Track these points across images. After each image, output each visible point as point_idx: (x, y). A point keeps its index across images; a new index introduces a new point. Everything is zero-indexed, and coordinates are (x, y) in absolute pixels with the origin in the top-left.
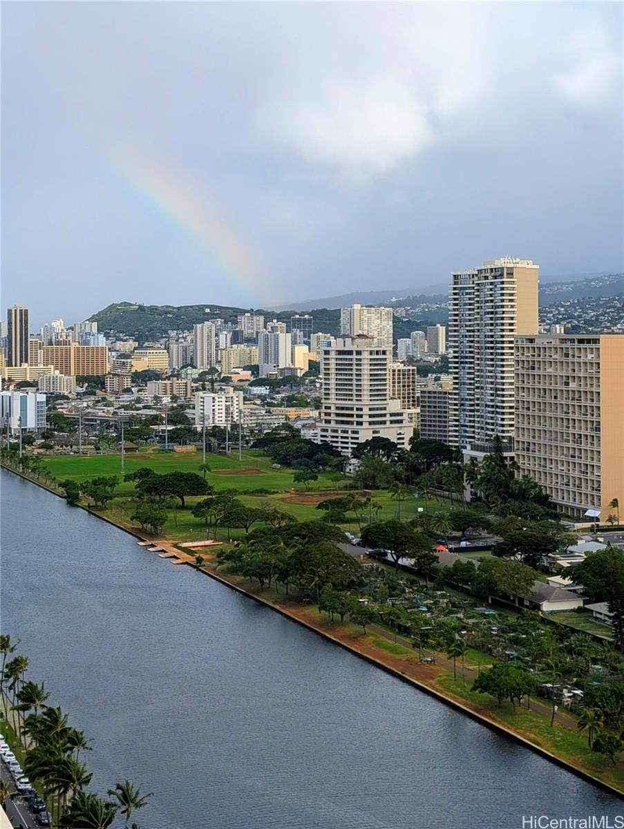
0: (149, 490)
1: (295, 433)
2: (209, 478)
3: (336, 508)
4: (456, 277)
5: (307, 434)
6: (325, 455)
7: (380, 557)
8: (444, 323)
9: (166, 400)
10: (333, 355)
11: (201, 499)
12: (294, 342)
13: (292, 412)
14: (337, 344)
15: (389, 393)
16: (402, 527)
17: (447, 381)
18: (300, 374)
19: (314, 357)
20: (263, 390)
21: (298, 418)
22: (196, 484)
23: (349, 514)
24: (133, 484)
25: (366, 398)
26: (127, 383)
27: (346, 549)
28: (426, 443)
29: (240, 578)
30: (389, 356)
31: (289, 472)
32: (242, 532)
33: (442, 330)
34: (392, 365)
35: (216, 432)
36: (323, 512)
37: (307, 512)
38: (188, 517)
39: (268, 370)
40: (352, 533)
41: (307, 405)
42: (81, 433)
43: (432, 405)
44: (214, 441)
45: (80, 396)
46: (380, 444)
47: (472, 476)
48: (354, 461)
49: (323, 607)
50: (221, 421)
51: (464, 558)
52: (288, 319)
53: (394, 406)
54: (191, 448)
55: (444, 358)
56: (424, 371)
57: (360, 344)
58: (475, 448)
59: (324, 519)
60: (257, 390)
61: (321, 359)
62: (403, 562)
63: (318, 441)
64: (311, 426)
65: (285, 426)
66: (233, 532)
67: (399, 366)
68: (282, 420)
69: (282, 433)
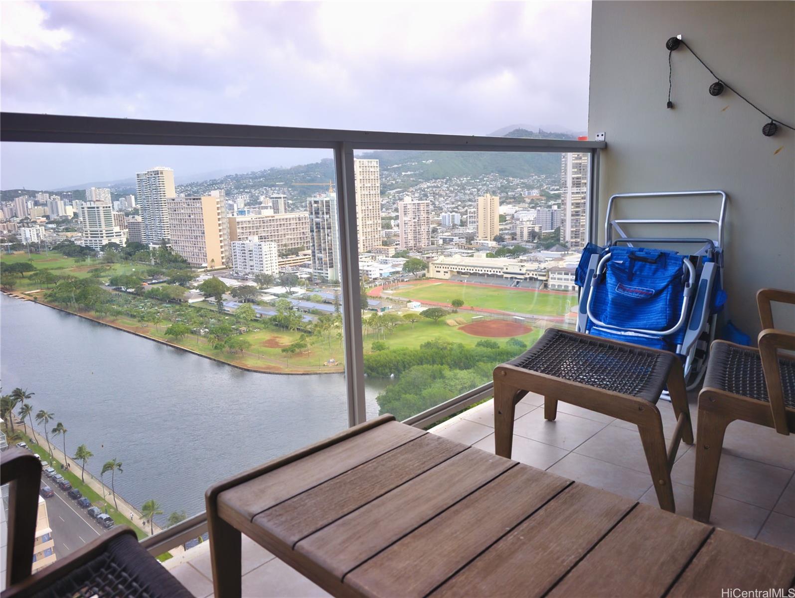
1: (72, 243)
2: (34, 264)
3: (96, 272)
4: (138, 175)
5: (78, 243)
6: (88, 251)
7: (119, 289)
8: (135, 195)
9: (5, 232)
10: (86, 209)
11: (32, 273)
12: (65, 205)
13: (69, 234)
14: (86, 204)
15: (113, 224)
16: (127, 277)
17: (139, 219)
18: (70, 218)
19: (75, 210)
20: (54, 226)
21: (72, 237)
22: (28, 267)
23: (102, 274)
25: (103, 227)
27: (103, 287)
28: (132, 243)
29: (56, 304)
30: (111, 209)
31: (71, 259)
32: (54, 285)
33: (133, 197)
34: (113, 213)
35: (34, 245)
36: (90, 274)
37: (83, 275)
38: (26, 281)
39: (54, 217)
40: (106, 281)
41: (76, 231)
43: (133, 228)
44: (33, 249)
46: (111, 245)
47: (154, 255)
48: (101, 253)
49: (97, 311)
50: (35, 239)
51: (155, 286)
52: (62, 195)
54: (22, 252)
55: (135, 209)
56: (127, 215)
57: (97, 204)
58: (154, 244)
59: (92, 277)
60: (50, 226)
61: (80, 212)
62: (129, 290)
63: (83, 245)
64: (80, 239)
65: (66, 240)
66: (50, 286)
67: (116, 212)
68: (65, 238)
69: (66, 243)
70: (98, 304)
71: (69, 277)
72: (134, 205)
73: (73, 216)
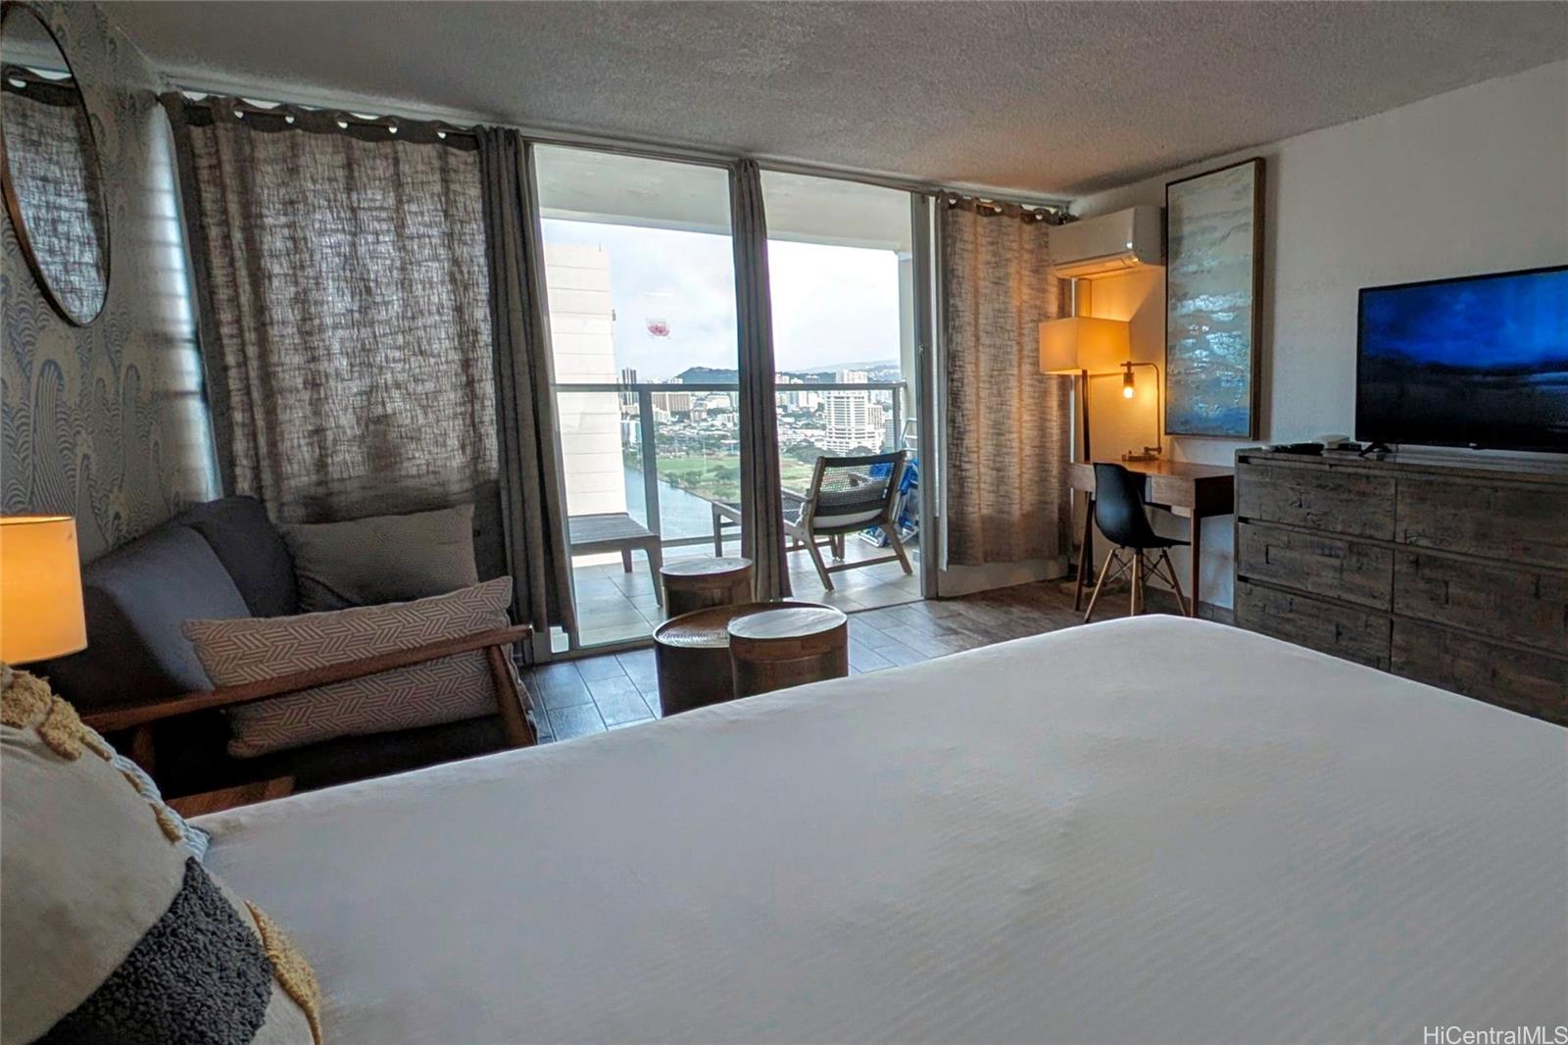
0: (723, 478)
1: (811, 445)
5: (818, 445)
9: (730, 426)
10: (833, 399)
13: (809, 432)
15: (867, 421)
18: (812, 410)
19: (820, 400)
20: (791, 420)
21: (813, 436)
24: (712, 474)
25: (853, 424)
26: (704, 415)
30: (866, 399)
31: (809, 467)
34: (868, 405)
41: (818, 428)
42: (676, 444)
45: (674, 423)
53: (869, 428)
56: (886, 409)
60: (786, 420)
61: (825, 402)
63: (825, 448)
64: (821, 440)
65: (805, 440)
67: (872, 406)
68: (803, 437)
69: (804, 444)
73: (816, 407)
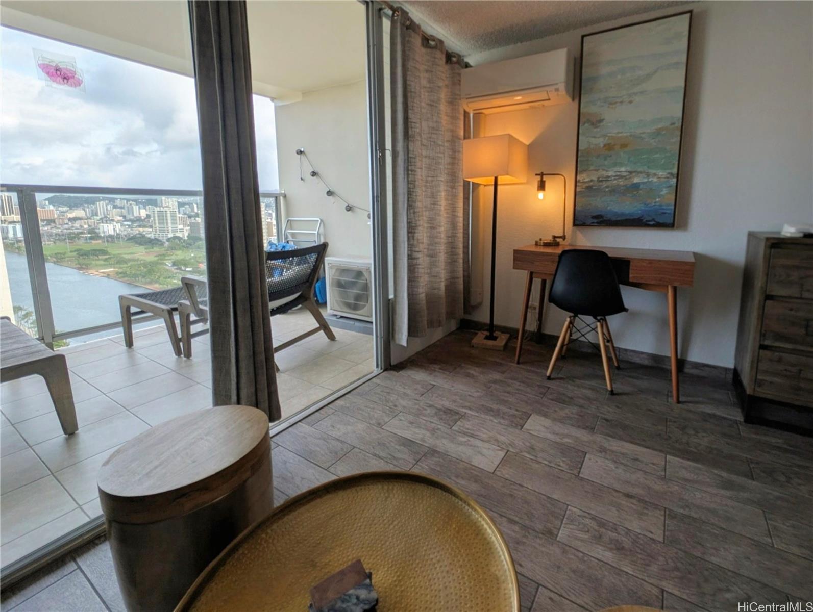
0: (82, 255)
1: (143, 236)
2: (109, 250)
3: (162, 256)
5: (149, 236)
6: (156, 242)
7: (180, 269)
9: (86, 226)
10: (156, 212)
11: (107, 257)
12: (139, 208)
13: (141, 229)
14: (158, 209)
15: (178, 223)
16: (187, 260)
18: (143, 218)
19: (148, 213)
20: (129, 223)
21: (144, 231)
22: (104, 252)
23: (167, 258)
24: (75, 254)
25: (170, 225)
26: (66, 221)
27: (167, 267)
29: (126, 279)
30: (177, 213)
31: (142, 247)
32: (125, 265)
33: (195, 206)
34: (178, 215)
35: (111, 236)
36: (157, 258)
37: (151, 258)
38: (102, 262)
39: (130, 217)
40: (169, 264)
41: (147, 227)
44: (110, 239)
46: (175, 238)
48: (167, 243)
49: (160, 284)
50: (112, 232)
52: (137, 202)
53: (181, 227)
54: (100, 241)
56: (190, 217)
57: (166, 209)
59: (158, 260)
60: (126, 223)
61: (151, 213)
62: (188, 269)
63: (153, 237)
64: (149, 233)
65: (139, 234)
66: (121, 266)
67: (181, 215)
68: (137, 232)
69: (138, 236)
70: (161, 279)
71: (138, 260)
72: (196, 210)
73: (145, 216)
